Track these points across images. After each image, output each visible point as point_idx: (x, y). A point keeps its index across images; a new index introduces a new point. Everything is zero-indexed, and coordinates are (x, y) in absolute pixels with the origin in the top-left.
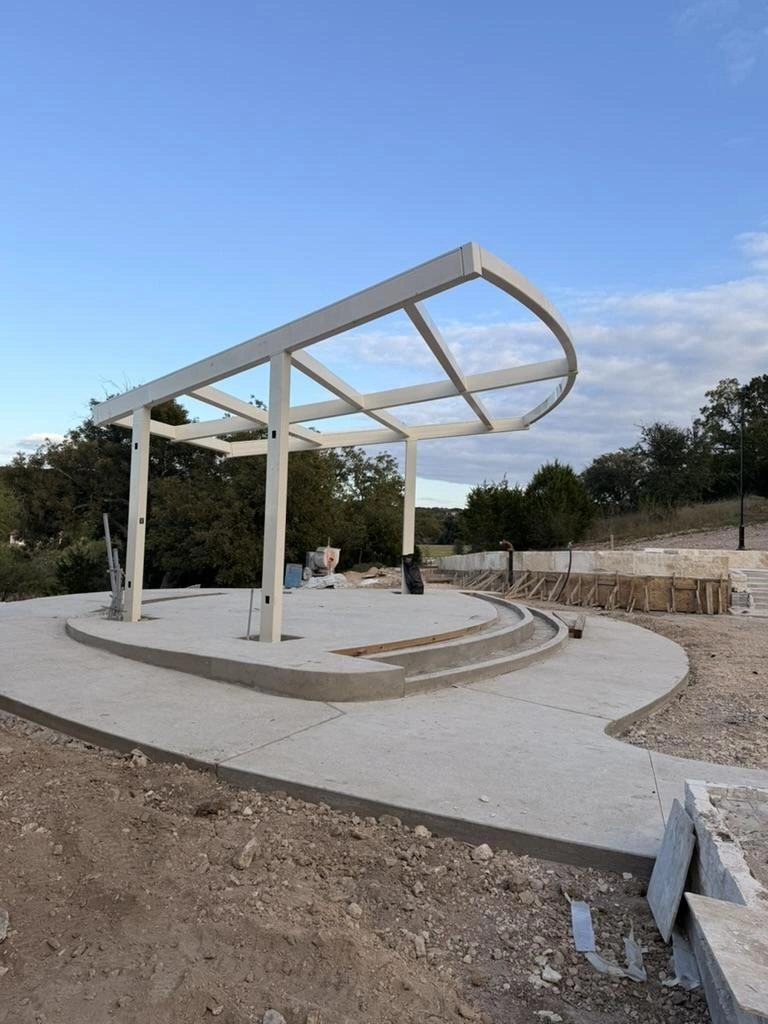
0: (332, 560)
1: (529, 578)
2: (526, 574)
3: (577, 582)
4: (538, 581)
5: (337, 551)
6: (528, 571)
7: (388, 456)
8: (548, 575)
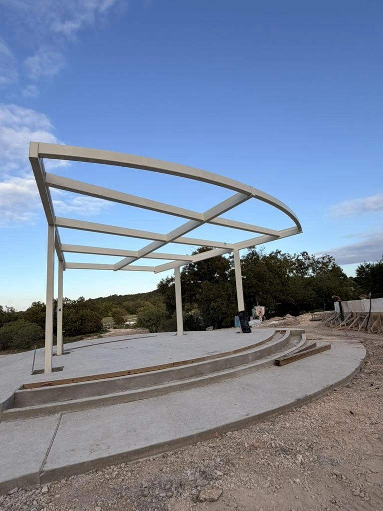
0: (261, 312)
1: (352, 316)
2: (350, 314)
3: (378, 317)
4: (356, 317)
5: (263, 308)
6: (351, 312)
7: (328, 256)
8: (361, 314)
